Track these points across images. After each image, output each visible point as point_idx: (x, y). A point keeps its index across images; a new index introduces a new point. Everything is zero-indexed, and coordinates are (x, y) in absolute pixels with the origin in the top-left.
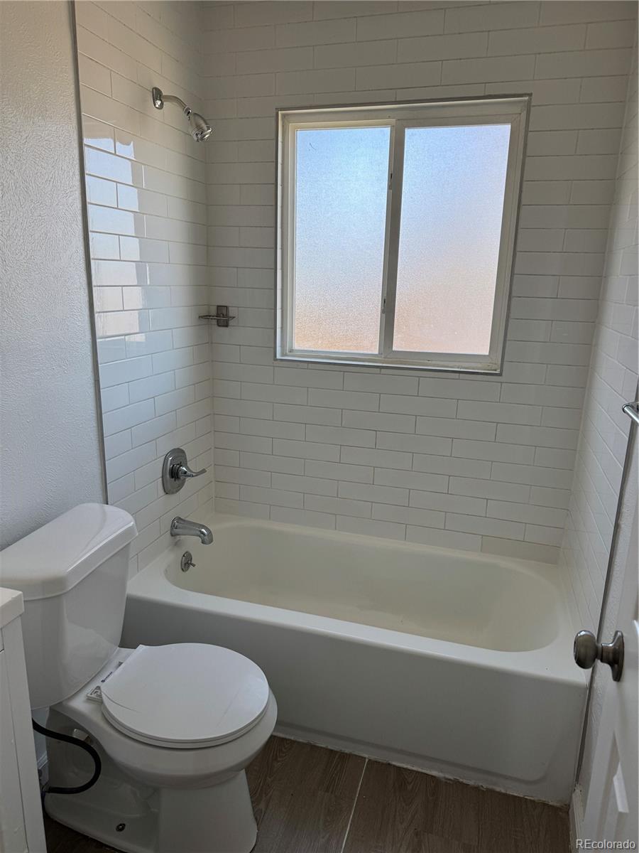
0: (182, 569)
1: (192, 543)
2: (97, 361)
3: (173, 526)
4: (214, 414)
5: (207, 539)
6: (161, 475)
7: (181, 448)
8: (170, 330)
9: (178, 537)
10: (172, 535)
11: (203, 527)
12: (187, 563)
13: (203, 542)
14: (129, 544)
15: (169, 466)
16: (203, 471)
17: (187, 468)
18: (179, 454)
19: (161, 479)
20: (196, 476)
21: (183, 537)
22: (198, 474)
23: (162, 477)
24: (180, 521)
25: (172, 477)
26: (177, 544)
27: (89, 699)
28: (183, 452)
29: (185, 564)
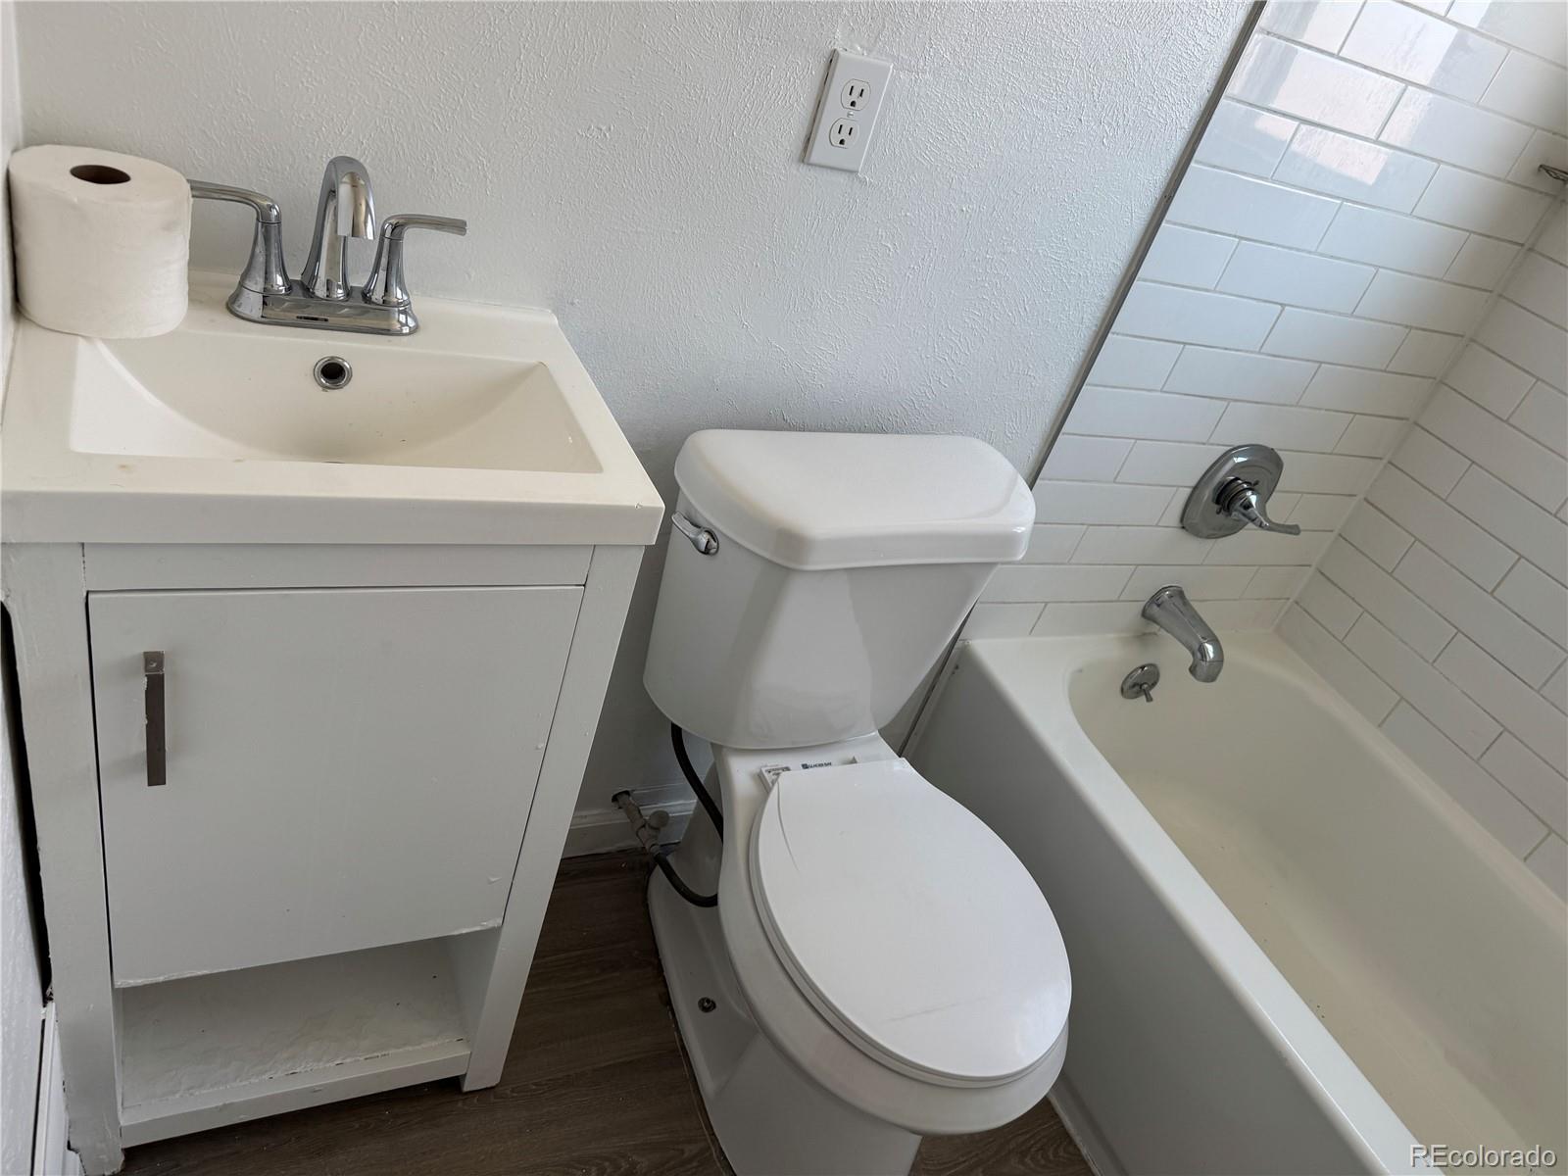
0: (1122, 690)
1: (1172, 656)
2: (1193, 151)
3: (1155, 600)
4: (1416, 424)
5: (1205, 671)
6: (1193, 483)
7: (1280, 453)
8: (1435, 164)
9: (1155, 628)
10: (1144, 614)
11: (1215, 641)
12: (1141, 684)
13: (1193, 670)
14: (994, 564)
15: (1222, 475)
16: (1293, 530)
17: (1263, 502)
18: (1266, 464)
19: (1189, 490)
20: (1269, 529)
21: (1163, 632)
22: (1275, 528)
23: (1195, 488)
24: (1177, 601)
25: (1217, 502)
26: (1142, 638)
27: (759, 777)
28: (1278, 464)
29: (1134, 686)
